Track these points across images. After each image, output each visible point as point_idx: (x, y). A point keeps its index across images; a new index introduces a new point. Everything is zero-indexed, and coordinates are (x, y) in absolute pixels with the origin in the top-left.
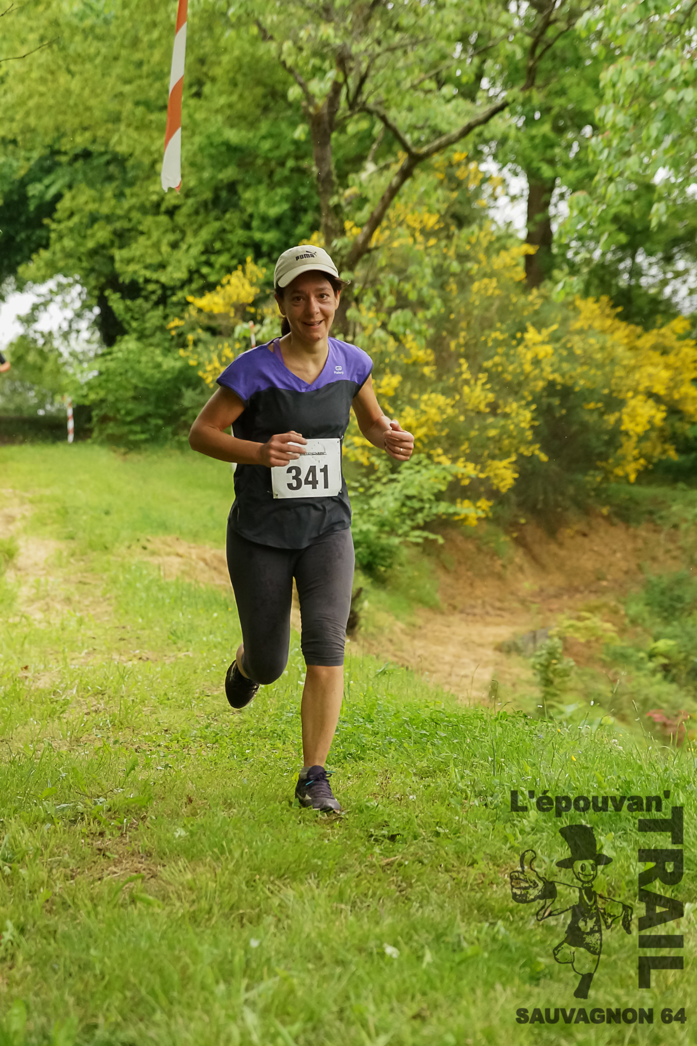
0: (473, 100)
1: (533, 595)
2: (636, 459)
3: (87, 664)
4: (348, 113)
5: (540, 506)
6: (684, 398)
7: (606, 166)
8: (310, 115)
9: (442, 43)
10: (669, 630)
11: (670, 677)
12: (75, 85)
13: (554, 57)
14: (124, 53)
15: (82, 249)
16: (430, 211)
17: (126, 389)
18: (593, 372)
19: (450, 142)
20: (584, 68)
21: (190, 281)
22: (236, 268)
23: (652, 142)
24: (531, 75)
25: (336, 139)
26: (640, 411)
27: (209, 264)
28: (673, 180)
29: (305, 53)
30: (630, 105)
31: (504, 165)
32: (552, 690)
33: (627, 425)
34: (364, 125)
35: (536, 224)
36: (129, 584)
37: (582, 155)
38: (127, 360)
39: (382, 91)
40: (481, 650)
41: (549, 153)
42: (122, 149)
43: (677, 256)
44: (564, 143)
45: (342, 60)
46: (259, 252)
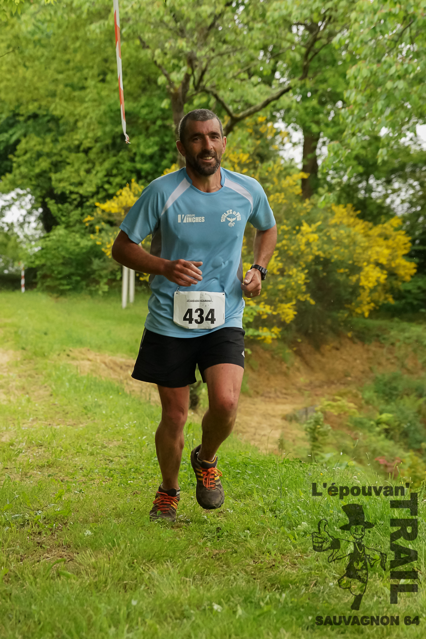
0: (270, 85)
1: (305, 386)
2: (369, 303)
3: (32, 427)
4: (194, 93)
5: (310, 331)
6: (398, 266)
7: (350, 126)
8: (171, 94)
9: (252, 51)
10: (389, 407)
11: (389, 437)
12: (29, 74)
13: (319, 60)
14: (59, 55)
15: (32, 173)
16: (244, 152)
17: (58, 258)
18: (342, 250)
19: (256, 111)
20: (338, 66)
21: (97, 193)
22: (125, 185)
23: (378, 112)
24: (306, 70)
25: (187, 108)
26: (371, 274)
27: (109, 182)
28: (391, 135)
29: (168, 56)
30: (365, 89)
31: (289, 124)
32: (317, 444)
33: (363, 283)
34: (204, 100)
35: (308, 160)
36: (59, 378)
37: (336, 119)
38: (58, 241)
39: (215, 80)
40: (273, 419)
41: (316, 118)
42: (57, 113)
43: (394, 180)
44: (325, 112)
45: (191, 61)
46: (140, 176)
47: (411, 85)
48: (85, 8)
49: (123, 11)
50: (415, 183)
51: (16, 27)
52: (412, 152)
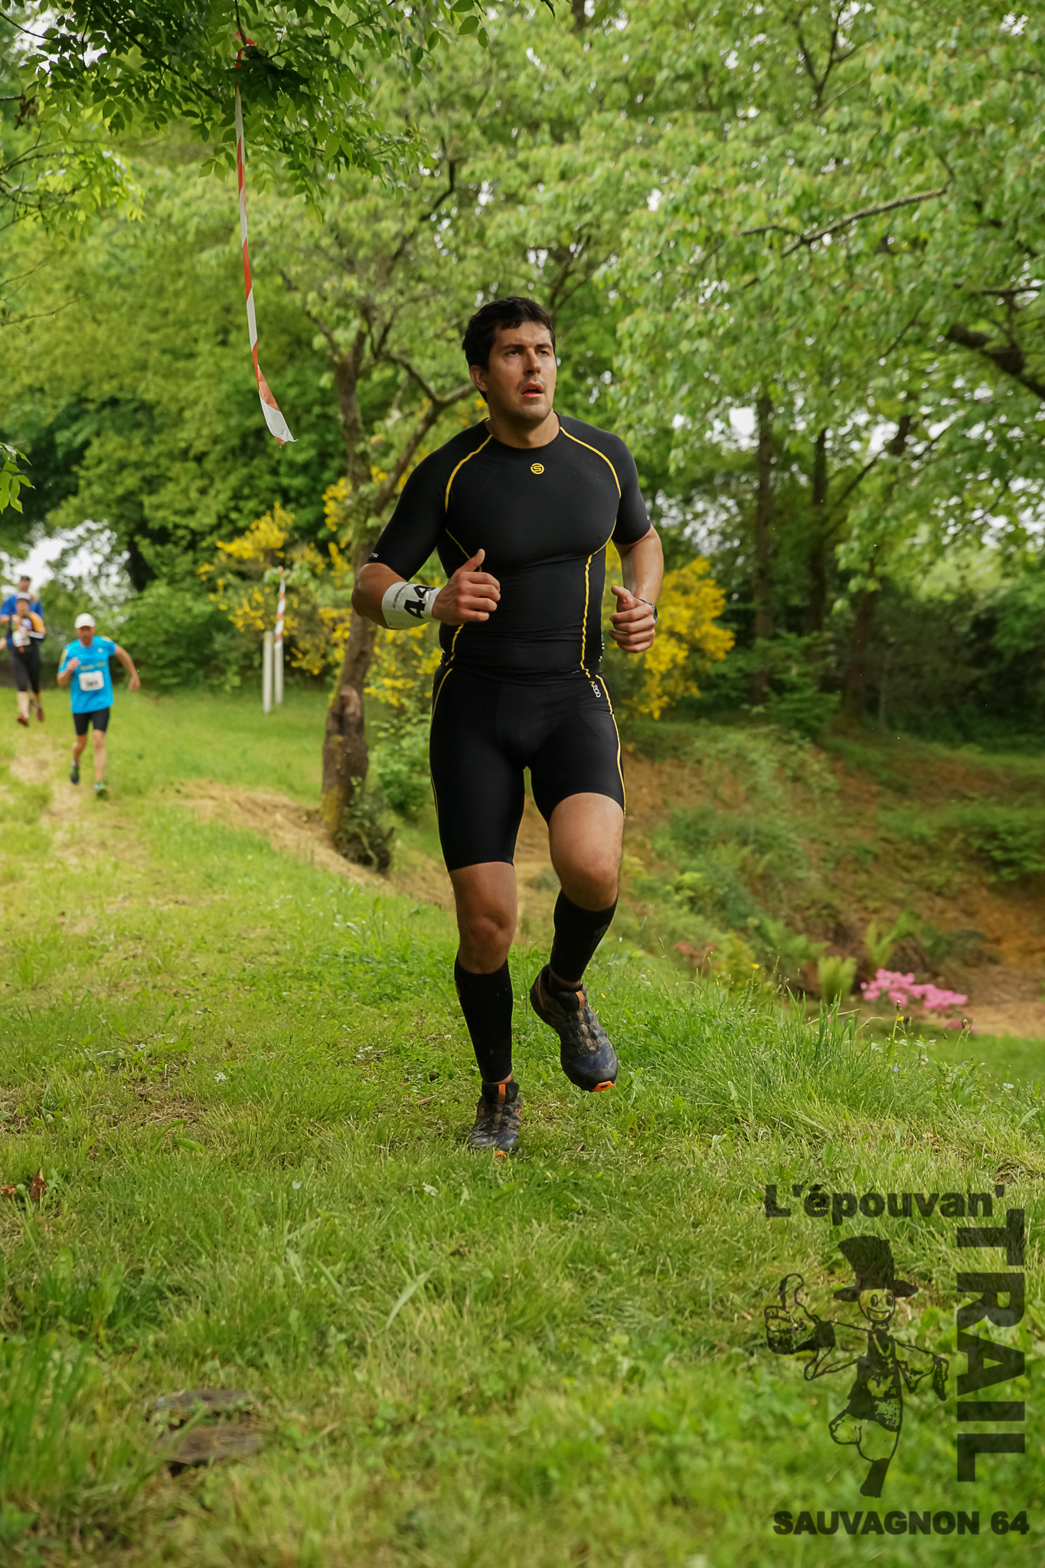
2: (660, 697)
3: (123, 909)
4: (372, 362)
6: (705, 637)
8: (335, 364)
9: (464, 293)
10: (694, 863)
11: (696, 910)
12: (101, 333)
13: (573, 306)
14: (150, 302)
15: (111, 496)
17: (157, 634)
20: (603, 316)
21: (218, 526)
22: (264, 514)
23: (668, 391)
25: (362, 387)
26: (662, 650)
27: (237, 509)
28: (690, 426)
29: (329, 303)
30: (647, 355)
33: (651, 664)
34: (389, 372)
36: (164, 828)
37: (601, 402)
38: (157, 605)
39: (405, 340)
42: (150, 397)
43: (696, 498)
44: (583, 388)
45: (366, 311)
46: (287, 497)
47: (720, 346)
48: (192, 226)
49: (254, 230)
50: (730, 503)
51: (80, 256)
52: (724, 453)
